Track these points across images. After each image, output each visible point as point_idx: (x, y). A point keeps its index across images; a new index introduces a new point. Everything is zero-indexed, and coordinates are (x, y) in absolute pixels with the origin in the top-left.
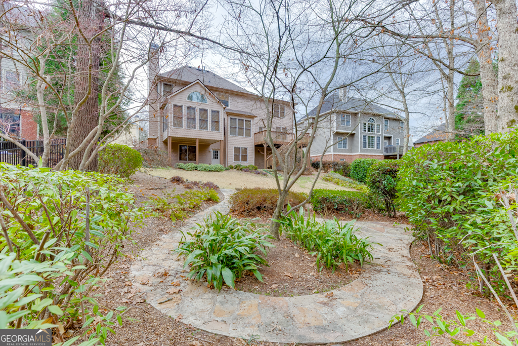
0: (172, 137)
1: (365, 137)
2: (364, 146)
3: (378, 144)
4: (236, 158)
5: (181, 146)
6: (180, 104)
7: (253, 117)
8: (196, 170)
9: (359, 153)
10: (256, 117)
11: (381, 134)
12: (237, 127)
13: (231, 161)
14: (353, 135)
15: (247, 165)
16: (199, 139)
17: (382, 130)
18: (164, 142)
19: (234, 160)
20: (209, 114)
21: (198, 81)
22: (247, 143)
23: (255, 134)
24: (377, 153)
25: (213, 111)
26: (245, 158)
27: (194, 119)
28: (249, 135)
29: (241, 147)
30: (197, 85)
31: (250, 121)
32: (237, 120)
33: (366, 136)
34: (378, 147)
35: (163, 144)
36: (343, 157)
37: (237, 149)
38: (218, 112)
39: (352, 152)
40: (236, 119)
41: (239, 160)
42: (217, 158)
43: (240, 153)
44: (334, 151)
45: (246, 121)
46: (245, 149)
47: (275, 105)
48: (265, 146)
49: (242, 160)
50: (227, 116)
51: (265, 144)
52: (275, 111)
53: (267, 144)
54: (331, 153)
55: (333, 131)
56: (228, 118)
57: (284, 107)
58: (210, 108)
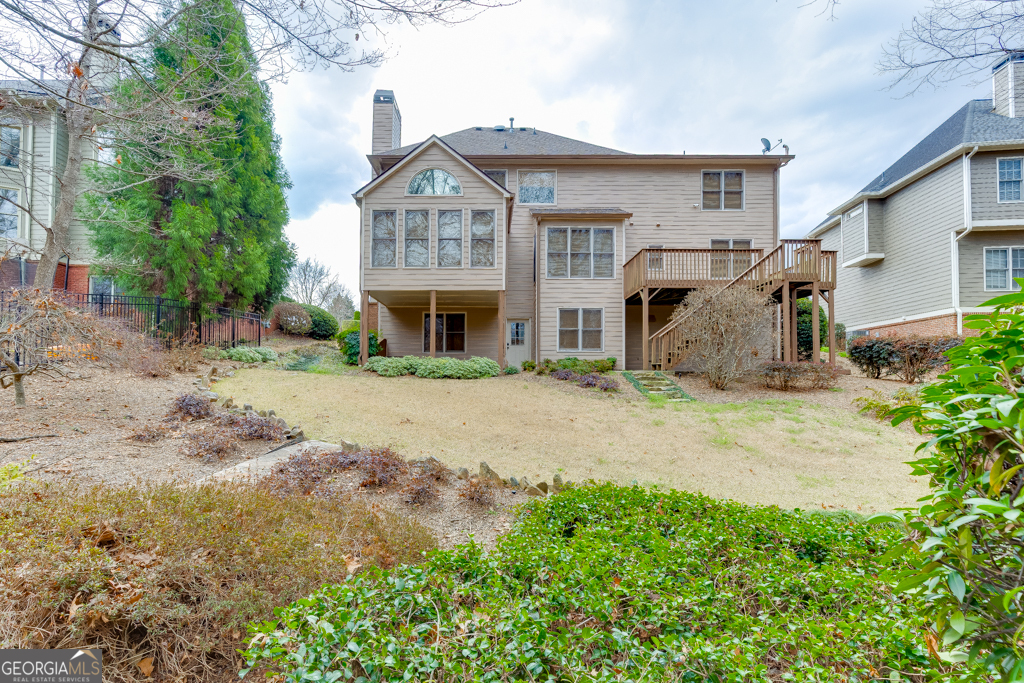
0: (371, 293)
4: (568, 338)
6: (391, 207)
7: (620, 217)
12: (569, 251)
13: (551, 349)
15: (603, 359)
16: (439, 292)
19: (560, 346)
20: (465, 221)
21: (434, 139)
22: (604, 295)
23: (625, 265)
25: (476, 213)
26: (593, 339)
28: (604, 272)
29: (580, 306)
30: (433, 152)
31: (610, 232)
32: (569, 232)
37: (568, 315)
38: (492, 213)
40: (565, 231)
41: (575, 346)
42: (523, 342)
43: (578, 327)
44: (961, 304)
45: (597, 232)
46: (593, 315)
47: (705, 174)
48: (645, 298)
49: (584, 347)
50: (539, 224)
51: (646, 291)
52: (704, 192)
53: (651, 291)
54: (951, 311)
55: (958, 229)
56: (542, 229)
57: (739, 175)
58: (466, 206)
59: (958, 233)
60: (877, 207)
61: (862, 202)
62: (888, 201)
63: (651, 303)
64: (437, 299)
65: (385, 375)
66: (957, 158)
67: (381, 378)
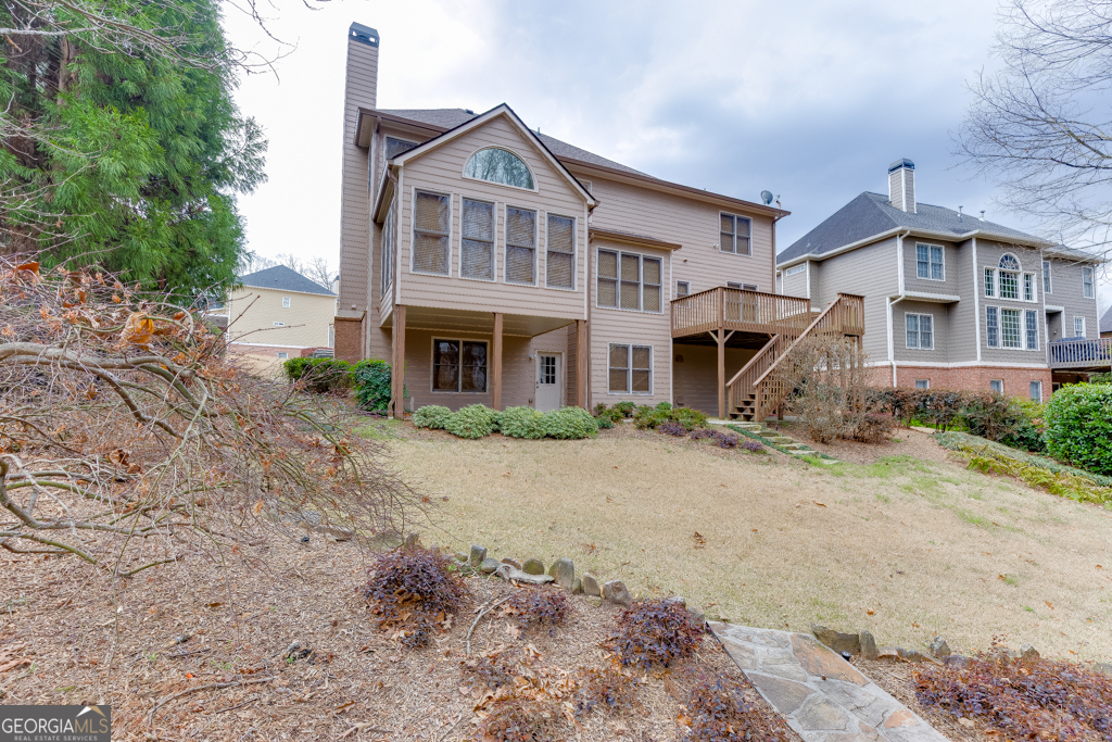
0: (409, 308)
1: (992, 311)
2: (993, 342)
3: (1031, 334)
4: (617, 381)
5: (437, 343)
6: (440, 189)
7: (667, 248)
8: (496, 431)
9: (978, 362)
10: (678, 247)
11: (1039, 305)
12: (619, 278)
13: (601, 390)
14: (948, 307)
15: (653, 403)
16: (505, 316)
17: (1040, 293)
18: (382, 328)
19: (612, 388)
20: (541, 223)
21: (504, 109)
22: (651, 330)
23: (673, 302)
24: (1030, 360)
25: (553, 218)
26: (642, 381)
27: (488, 245)
28: (654, 305)
29: (631, 343)
30: (501, 125)
31: (657, 262)
32: (620, 255)
33: (995, 310)
34: (1031, 344)
35: (380, 335)
36: (922, 375)
37: (618, 352)
38: (571, 221)
39: (947, 360)
40: (616, 254)
41: (625, 388)
42: (553, 382)
43: (630, 366)
44: (895, 358)
45: (646, 259)
46: (643, 352)
47: (722, 215)
48: (721, 341)
49: (635, 388)
50: (590, 242)
51: (721, 333)
52: (722, 234)
53: (726, 332)
54: (888, 363)
55: (893, 295)
56: (593, 249)
57: (747, 221)
58: (542, 207)
59: (892, 299)
60: (815, 267)
61: (805, 262)
62: (825, 264)
63: (727, 345)
64: (504, 324)
65: (468, 437)
66: (892, 237)
67: (460, 441)
